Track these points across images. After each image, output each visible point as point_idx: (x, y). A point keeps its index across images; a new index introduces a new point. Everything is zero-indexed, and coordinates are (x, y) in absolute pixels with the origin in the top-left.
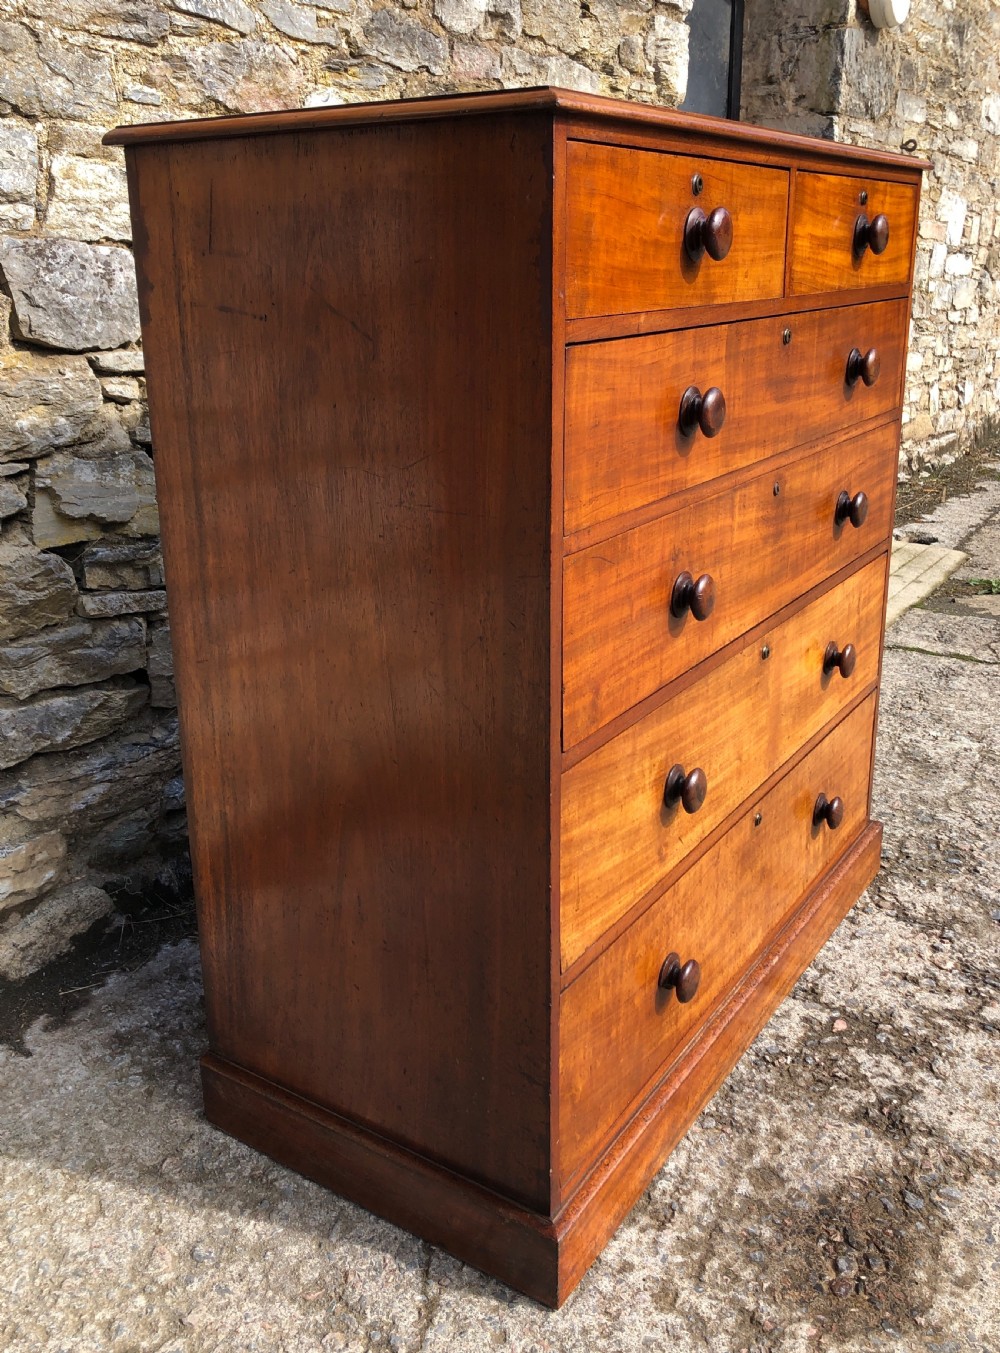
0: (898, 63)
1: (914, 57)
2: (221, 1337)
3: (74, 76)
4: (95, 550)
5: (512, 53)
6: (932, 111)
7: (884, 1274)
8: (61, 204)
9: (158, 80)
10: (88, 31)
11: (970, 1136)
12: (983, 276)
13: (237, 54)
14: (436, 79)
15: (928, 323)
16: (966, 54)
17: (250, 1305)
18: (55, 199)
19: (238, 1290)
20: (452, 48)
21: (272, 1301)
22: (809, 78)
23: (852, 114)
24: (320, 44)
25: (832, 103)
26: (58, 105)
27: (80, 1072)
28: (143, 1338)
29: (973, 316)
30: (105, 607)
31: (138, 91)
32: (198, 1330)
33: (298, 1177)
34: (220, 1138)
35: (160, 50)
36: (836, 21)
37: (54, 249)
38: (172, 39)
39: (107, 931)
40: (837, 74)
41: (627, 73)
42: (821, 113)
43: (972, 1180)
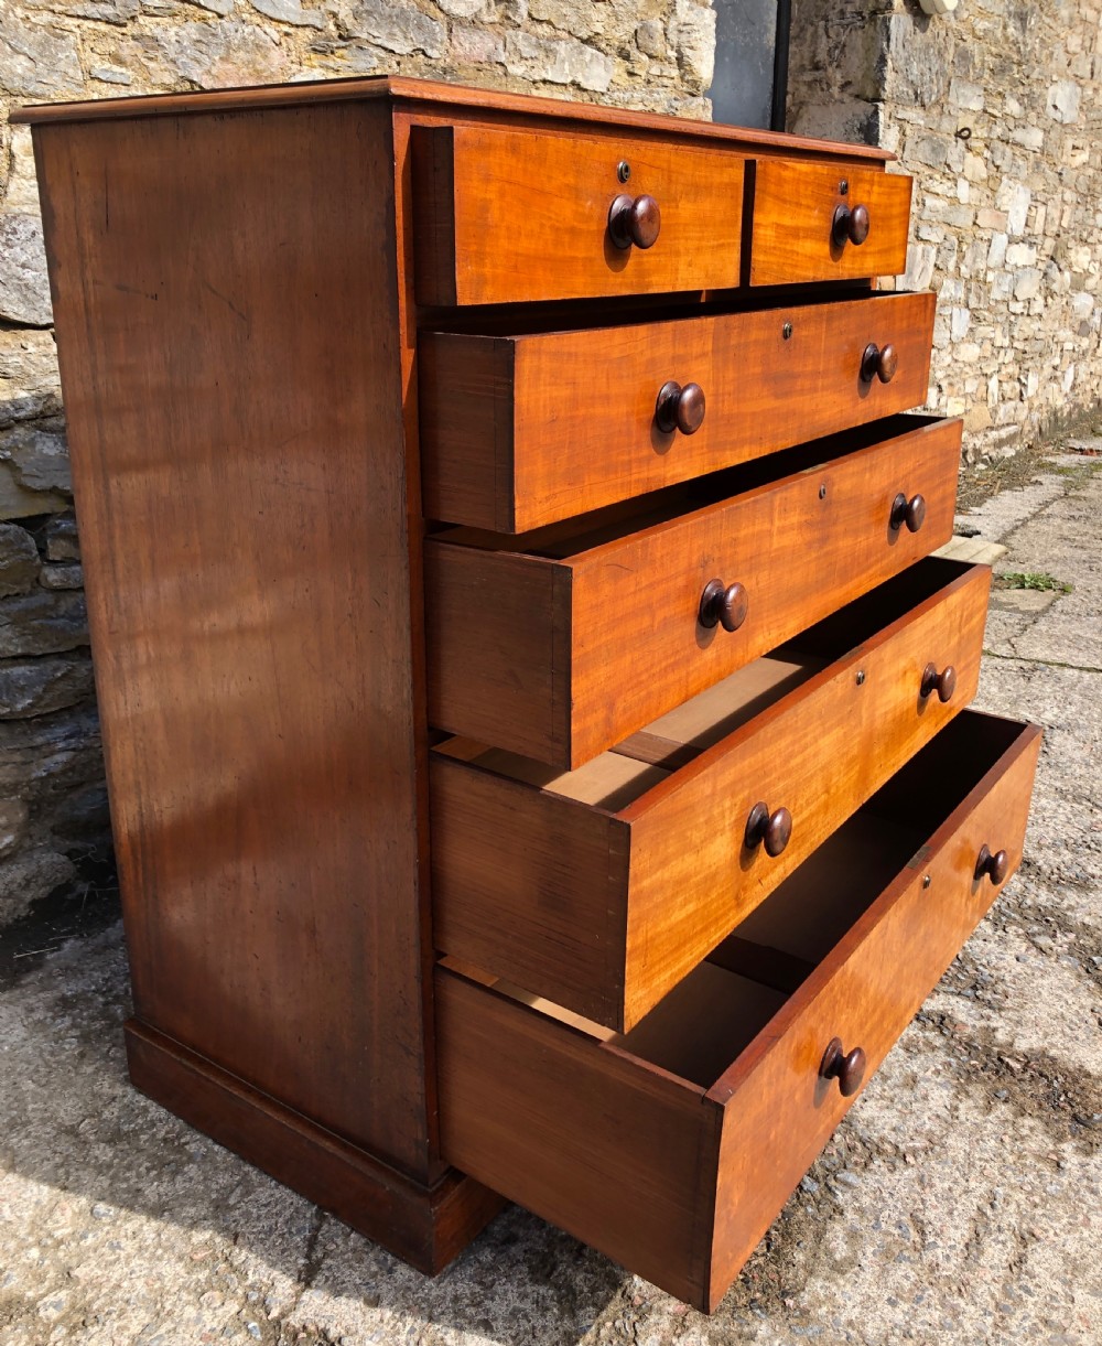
0: (952, 50)
1: (971, 45)
2: (104, 1291)
3: (36, 55)
4: (57, 522)
5: (517, 36)
6: (990, 99)
7: (763, 1255)
8: (23, 181)
9: (129, 60)
10: (53, 12)
11: (880, 1123)
12: (1050, 267)
13: (213, 35)
14: (433, 62)
15: (986, 313)
16: (1029, 41)
17: (138, 1262)
18: (15, 175)
19: (129, 1246)
20: (451, 31)
21: (160, 1259)
22: (855, 64)
23: (899, 101)
24: (304, 26)
25: (877, 90)
26: (18, 83)
27: (20, 1032)
28: (30, 1288)
29: (1038, 307)
30: (68, 579)
31: (106, 71)
32: (83, 1283)
33: (210, 1141)
34: (142, 1100)
35: (131, 29)
36: (882, 7)
37: (14, 224)
38: (142, 19)
39: (69, 897)
40: (883, 61)
41: (645, 58)
42: (867, 100)
43: (872, 1166)
